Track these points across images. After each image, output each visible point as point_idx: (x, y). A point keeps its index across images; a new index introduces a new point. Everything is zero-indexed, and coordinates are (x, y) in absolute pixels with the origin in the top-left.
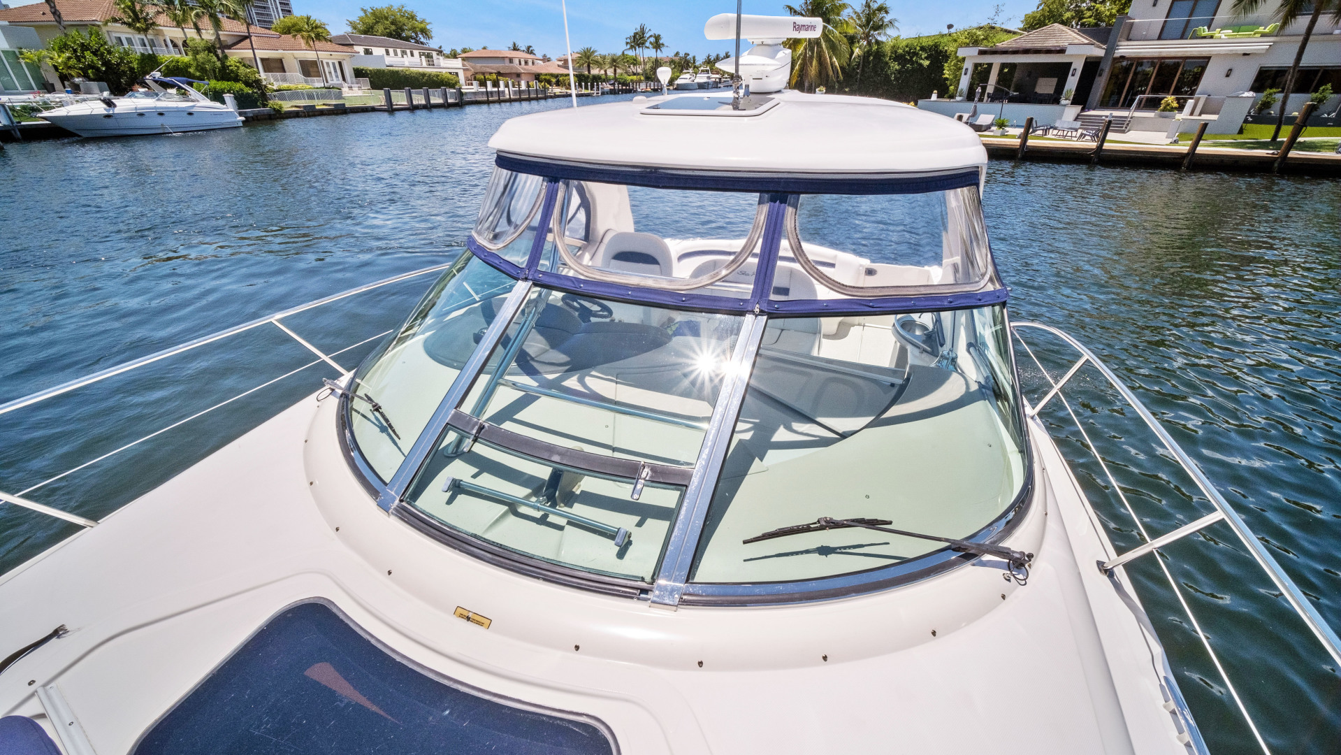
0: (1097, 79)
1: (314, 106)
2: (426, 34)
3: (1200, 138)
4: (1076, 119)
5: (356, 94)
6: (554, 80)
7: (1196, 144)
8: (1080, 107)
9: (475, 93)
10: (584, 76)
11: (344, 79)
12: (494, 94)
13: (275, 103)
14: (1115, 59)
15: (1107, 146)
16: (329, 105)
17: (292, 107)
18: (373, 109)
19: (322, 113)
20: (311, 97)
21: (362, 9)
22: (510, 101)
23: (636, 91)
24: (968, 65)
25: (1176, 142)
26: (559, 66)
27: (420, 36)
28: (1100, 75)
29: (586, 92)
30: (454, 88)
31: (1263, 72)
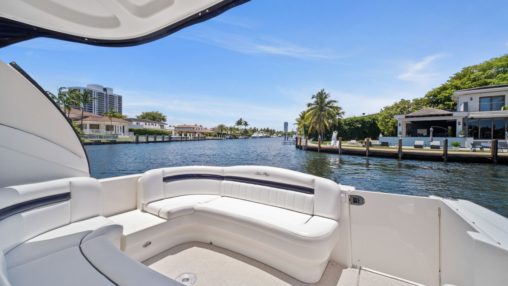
1: (101, 141)
2: (164, 120)
5: (126, 137)
6: (208, 134)
8: (473, 138)
10: (220, 133)
11: (124, 132)
12: (184, 138)
14: (469, 119)
16: (108, 140)
17: (90, 141)
18: (129, 143)
19: (103, 143)
21: (143, 113)
22: (191, 140)
23: (238, 138)
24: (400, 122)
26: (211, 130)
27: (162, 121)
29: (220, 138)
30: (168, 135)
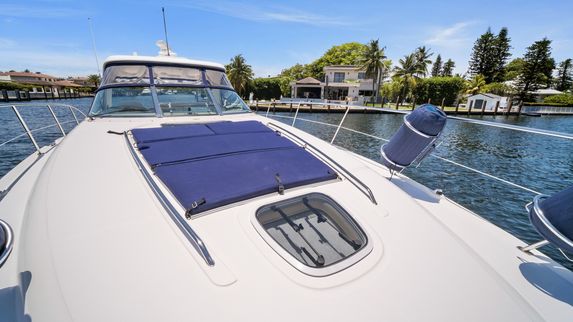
0: (326, 91)
6: (77, 89)
8: (326, 99)
9: (36, 94)
12: (48, 95)
23: (125, 96)
24: (294, 87)
31: (360, 91)
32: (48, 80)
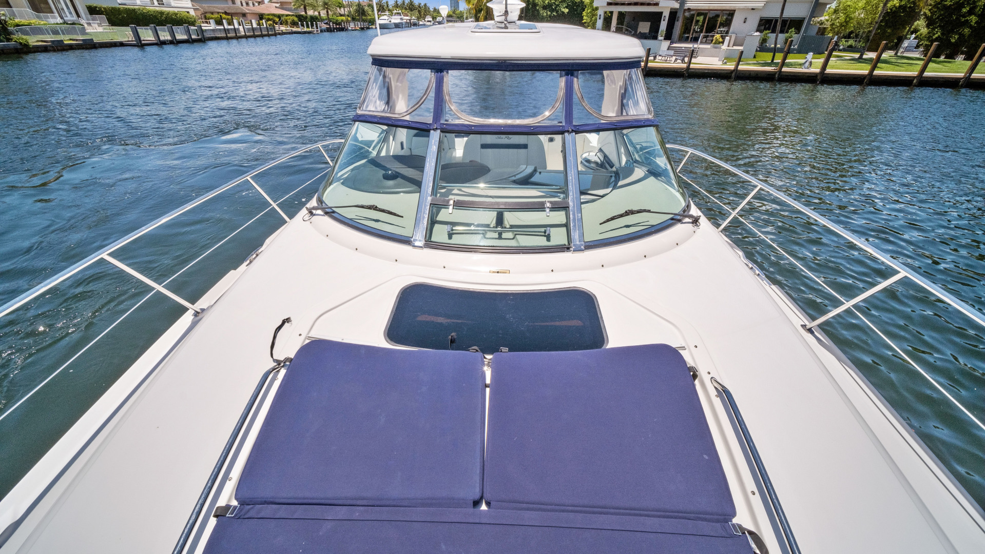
0: (676, 23)
1: (62, 41)
3: (739, 61)
4: (668, 49)
5: (98, 29)
6: (277, 20)
7: (738, 64)
8: (669, 42)
9: (213, 30)
10: (302, 16)
11: (78, 16)
12: (231, 31)
13: (18, 37)
14: (685, 10)
15: (692, 66)
16: (77, 40)
17: (38, 41)
18: (122, 44)
19: (71, 48)
20: (55, 32)
22: (246, 37)
23: (347, 30)
24: (600, 12)
25: (726, 63)
26: (276, 7)
28: (678, 21)
29: (308, 30)
30: (194, 25)
31: (761, 20)
32: (244, 4)
